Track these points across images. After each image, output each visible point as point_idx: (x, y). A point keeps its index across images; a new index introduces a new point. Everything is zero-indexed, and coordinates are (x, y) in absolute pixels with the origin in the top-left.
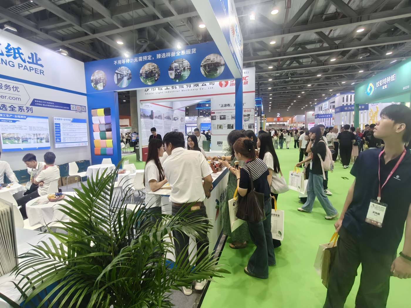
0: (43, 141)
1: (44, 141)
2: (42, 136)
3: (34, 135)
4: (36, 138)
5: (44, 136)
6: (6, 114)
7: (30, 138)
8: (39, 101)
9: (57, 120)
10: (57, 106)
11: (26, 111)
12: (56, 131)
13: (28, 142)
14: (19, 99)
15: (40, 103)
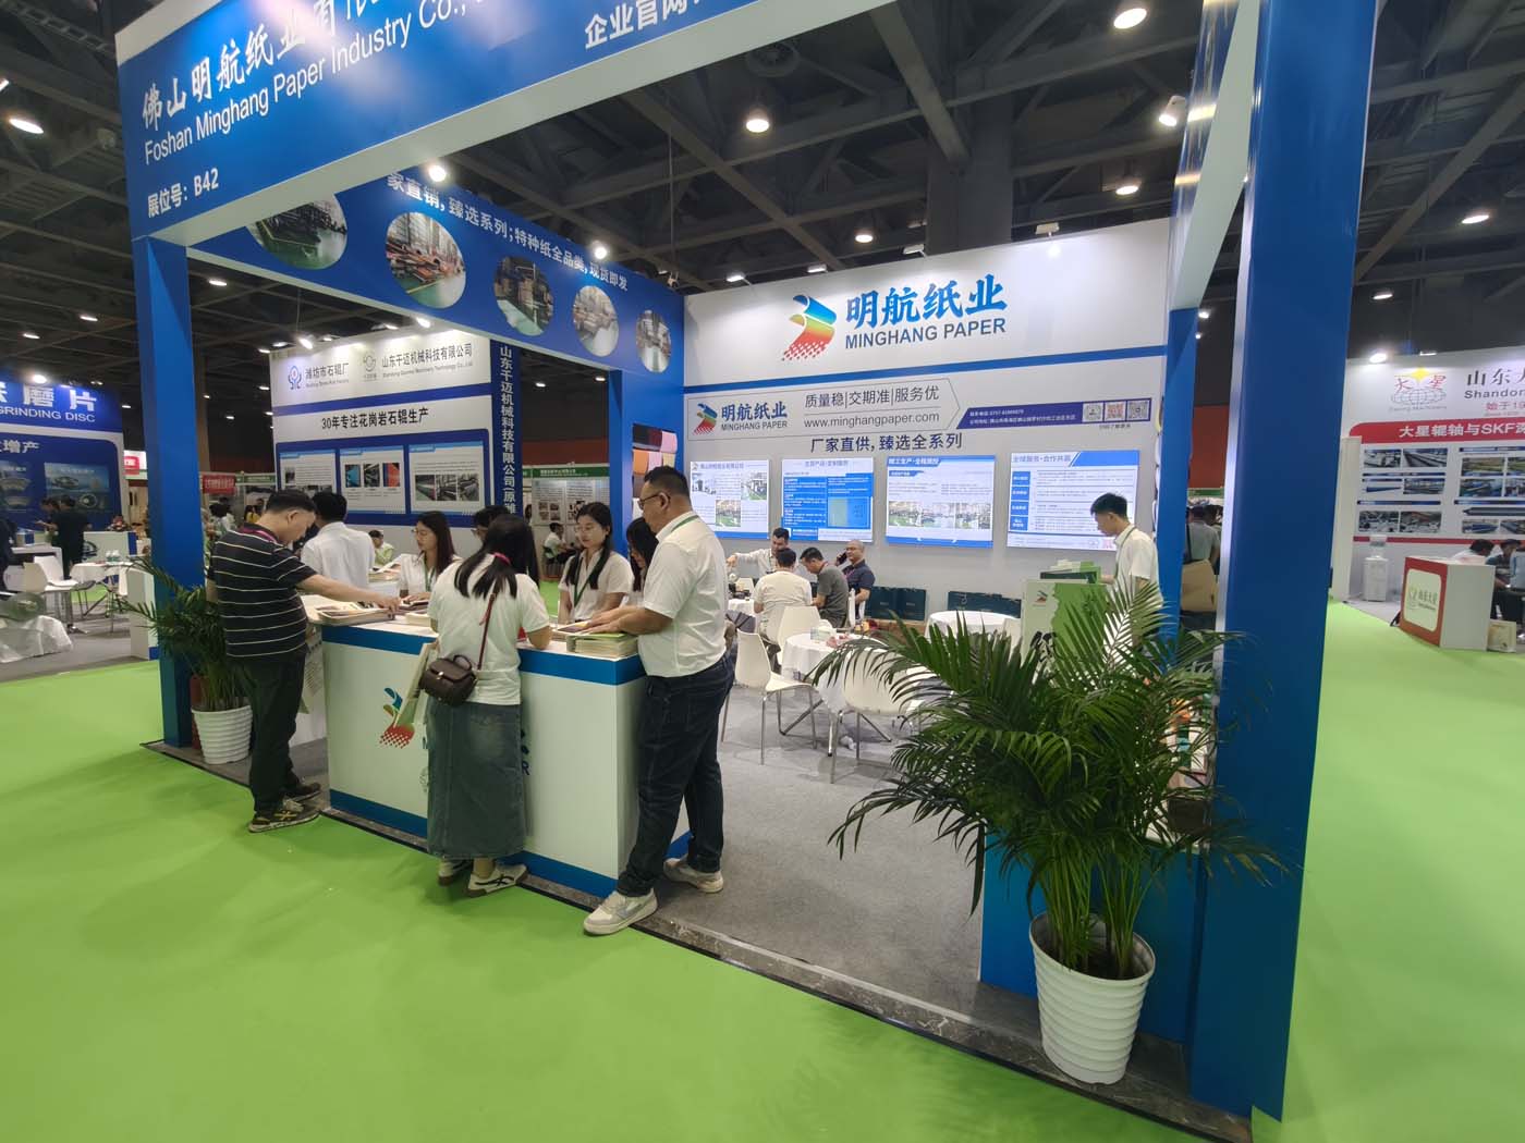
0: (971, 524)
1: (974, 524)
2: (970, 510)
3: (951, 506)
4: (954, 513)
5: (977, 510)
6: (901, 458)
7: (940, 515)
8: (981, 414)
9: (1020, 463)
10: (1034, 418)
11: (946, 444)
12: (1014, 497)
13: (936, 523)
14: (936, 416)
15: (983, 418)
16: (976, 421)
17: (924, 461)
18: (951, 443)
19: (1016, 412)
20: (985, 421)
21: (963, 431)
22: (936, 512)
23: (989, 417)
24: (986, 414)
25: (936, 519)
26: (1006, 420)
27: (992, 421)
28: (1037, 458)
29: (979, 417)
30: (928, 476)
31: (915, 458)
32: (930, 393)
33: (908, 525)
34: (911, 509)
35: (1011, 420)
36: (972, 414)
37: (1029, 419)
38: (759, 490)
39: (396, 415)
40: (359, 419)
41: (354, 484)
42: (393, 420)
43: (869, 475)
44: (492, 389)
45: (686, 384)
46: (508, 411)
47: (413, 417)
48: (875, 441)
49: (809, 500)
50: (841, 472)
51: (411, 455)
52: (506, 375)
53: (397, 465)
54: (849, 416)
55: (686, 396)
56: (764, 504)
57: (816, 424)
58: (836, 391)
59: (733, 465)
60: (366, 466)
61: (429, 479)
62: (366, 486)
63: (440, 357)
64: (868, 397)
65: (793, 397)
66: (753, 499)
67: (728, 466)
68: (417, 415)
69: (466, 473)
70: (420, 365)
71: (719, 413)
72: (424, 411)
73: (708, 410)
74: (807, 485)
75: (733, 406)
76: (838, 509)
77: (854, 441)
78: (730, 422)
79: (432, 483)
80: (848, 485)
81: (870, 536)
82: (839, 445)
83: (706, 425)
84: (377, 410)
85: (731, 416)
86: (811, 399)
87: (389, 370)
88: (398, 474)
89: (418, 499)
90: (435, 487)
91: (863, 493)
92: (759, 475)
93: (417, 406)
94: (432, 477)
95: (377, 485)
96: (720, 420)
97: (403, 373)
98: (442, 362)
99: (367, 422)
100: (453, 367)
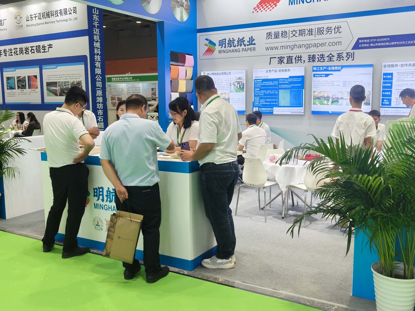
6: (320, 67)
7: (342, 98)
8: (365, 41)
9: (388, 68)
10: (395, 43)
11: (345, 58)
12: (384, 87)
13: (339, 103)
14: (340, 43)
15: (367, 43)
16: (363, 45)
17: (333, 68)
18: (348, 58)
19: (385, 39)
20: (368, 45)
21: (356, 51)
22: (339, 97)
23: (370, 43)
24: (368, 41)
25: (340, 101)
26: (379, 44)
27: (372, 45)
28: (396, 65)
29: (364, 43)
30: (335, 76)
31: (327, 67)
32: (336, 29)
33: (324, 104)
34: (326, 96)
35: (382, 44)
36: (360, 41)
37: (393, 43)
38: (240, 87)
39: (35, 48)
40: (13, 51)
41: (11, 88)
42: (33, 51)
43: (303, 77)
44: (88, 32)
45: (198, 27)
46: (97, 45)
47: (44, 49)
48: (305, 58)
49: (268, 92)
50: (286, 75)
51: (43, 70)
52: (96, 24)
53: (36, 77)
54: (290, 44)
55: (198, 34)
56: (242, 95)
57: (272, 48)
58: (283, 30)
59: (225, 73)
60: (18, 77)
61: (54, 84)
62: (18, 89)
63: (59, 15)
64: (302, 32)
65: (259, 33)
66: (237, 92)
67: (222, 73)
68: (47, 48)
69: (75, 80)
70: (47, 20)
71: (217, 44)
72: (50, 46)
73: (211, 42)
74: (267, 83)
75: (225, 39)
76: (284, 97)
77: (293, 58)
78: (223, 48)
79: (56, 86)
80: (290, 83)
81: (303, 111)
82: (285, 60)
83: (210, 51)
84: (24, 46)
85: (224, 45)
86: (269, 34)
87: (30, 23)
88: (37, 81)
89: (48, 95)
90: (58, 88)
91: (298, 87)
92: (240, 78)
93: (46, 43)
94: (56, 83)
95: (25, 88)
96: (218, 48)
97: (38, 24)
98: (60, 18)
99: (18, 52)
100: (66, 20)
